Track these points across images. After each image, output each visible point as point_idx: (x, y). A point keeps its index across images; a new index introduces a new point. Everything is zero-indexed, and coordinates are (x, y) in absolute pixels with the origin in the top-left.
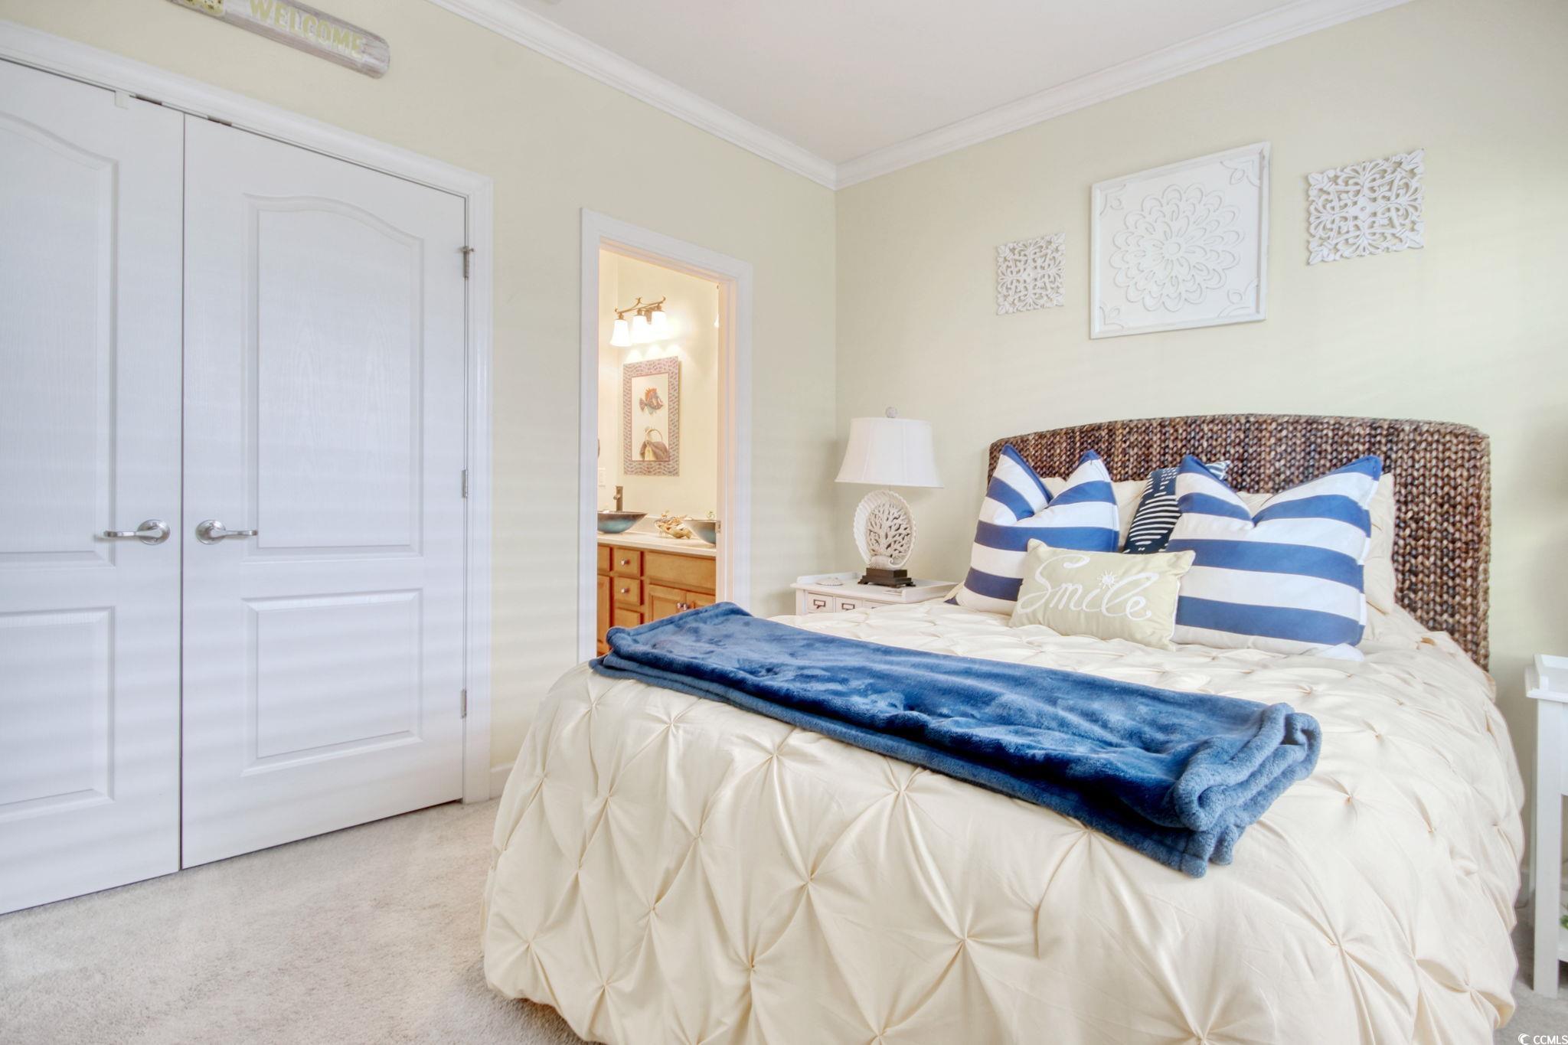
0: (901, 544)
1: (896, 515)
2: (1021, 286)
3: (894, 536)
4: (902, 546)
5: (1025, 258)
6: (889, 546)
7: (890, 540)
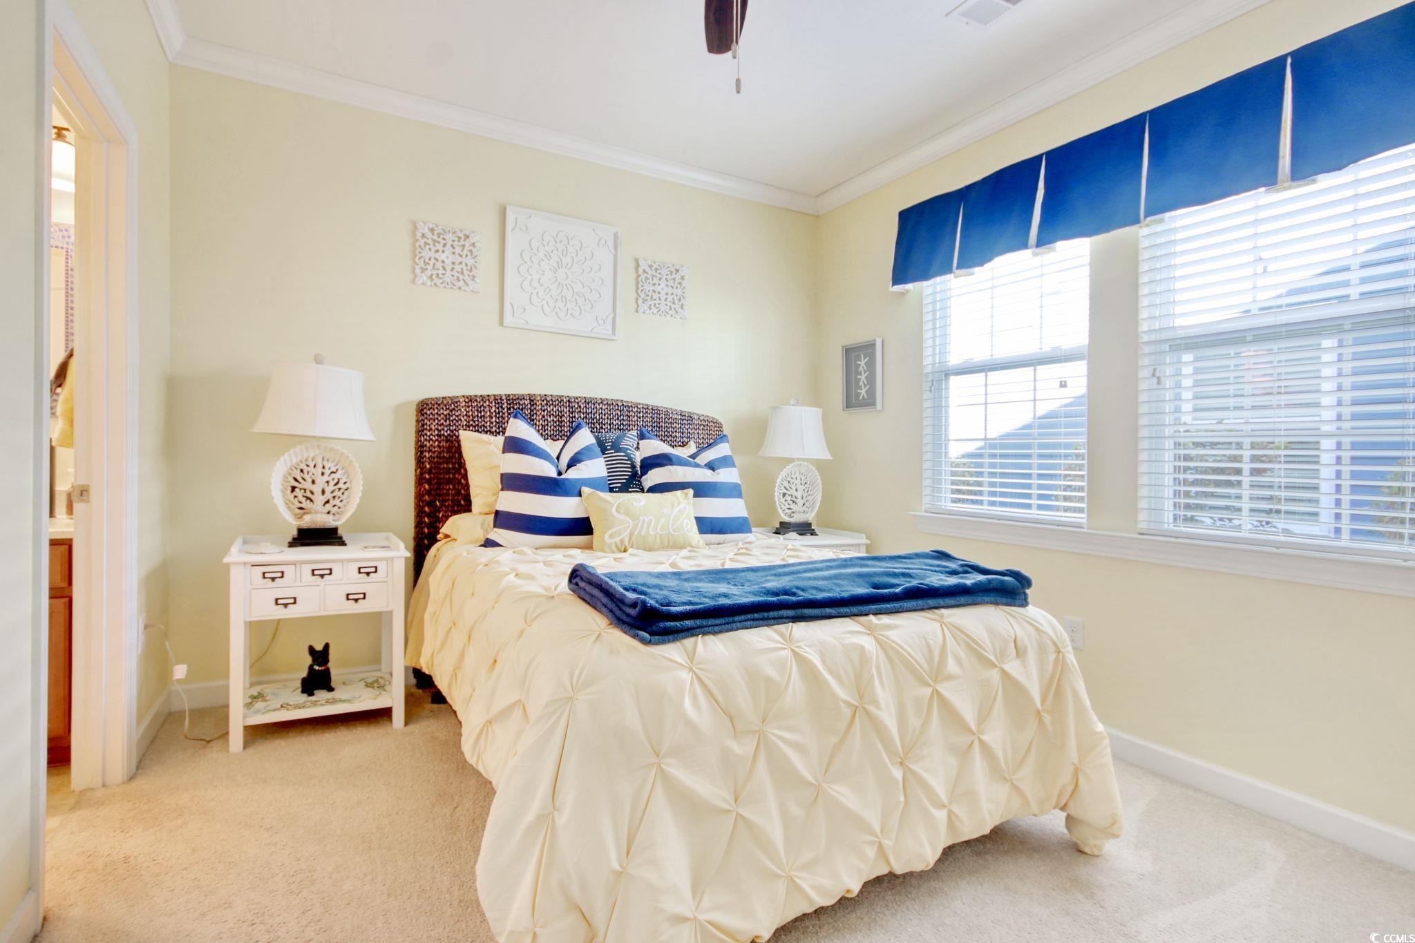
0: (340, 500)
1: (334, 469)
2: (439, 265)
3: (332, 492)
4: (341, 501)
5: (443, 242)
6: (328, 502)
7: (328, 495)
